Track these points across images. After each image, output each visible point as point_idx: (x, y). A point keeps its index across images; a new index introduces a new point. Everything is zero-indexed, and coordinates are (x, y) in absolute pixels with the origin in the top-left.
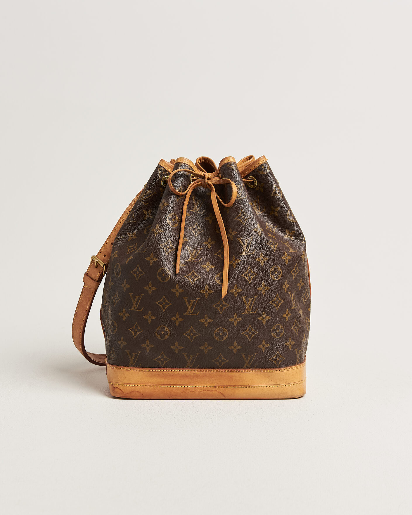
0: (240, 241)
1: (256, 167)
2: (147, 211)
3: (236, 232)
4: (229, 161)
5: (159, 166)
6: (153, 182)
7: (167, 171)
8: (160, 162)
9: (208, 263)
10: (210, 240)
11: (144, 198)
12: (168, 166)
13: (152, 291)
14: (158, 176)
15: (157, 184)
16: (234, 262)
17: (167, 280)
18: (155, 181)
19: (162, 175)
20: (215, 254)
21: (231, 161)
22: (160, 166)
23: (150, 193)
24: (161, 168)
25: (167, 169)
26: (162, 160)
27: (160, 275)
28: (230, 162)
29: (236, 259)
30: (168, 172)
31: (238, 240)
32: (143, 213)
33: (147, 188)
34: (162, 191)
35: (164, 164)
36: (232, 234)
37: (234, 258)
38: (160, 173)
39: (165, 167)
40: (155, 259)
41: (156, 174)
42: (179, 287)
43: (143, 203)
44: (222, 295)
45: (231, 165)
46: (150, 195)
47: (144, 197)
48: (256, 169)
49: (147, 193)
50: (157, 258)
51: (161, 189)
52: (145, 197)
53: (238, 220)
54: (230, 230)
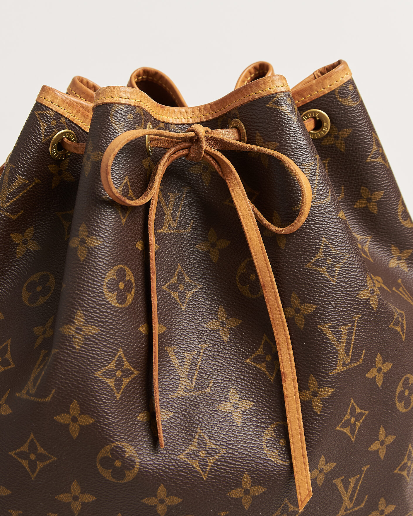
0: (329, 334)
1: (333, 87)
2: (22, 232)
3: (315, 304)
4: (272, 91)
5: (39, 107)
6: (28, 153)
7: (62, 116)
8: (39, 96)
9: (233, 394)
10: (221, 314)
11: (8, 202)
12: (64, 101)
13: (83, 504)
14: (40, 134)
15: (38, 157)
16: (315, 394)
17: (130, 476)
18: (32, 149)
19: (50, 131)
20: (248, 361)
21: (279, 90)
22: (41, 104)
23: (23, 184)
24: (44, 112)
25: (60, 111)
26: (44, 89)
27: (107, 463)
28: (276, 93)
29: (321, 386)
30: (66, 118)
31: (320, 329)
32: (12, 241)
33: (11, 172)
34: (53, 172)
35: (49, 98)
36: (299, 309)
37: (313, 382)
38: (43, 126)
39: (55, 108)
40: (87, 420)
41: (34, 130)
42: (168, 493)
43: (6, 217)
44: (300, 503)
45: (278, 103)
46: (24, 189)
47: (7, 198)
48: (332, 92)
49: (16, 185)
50: (92, 416)
51: (52, 168)
52: (11, 199)
53: (316, 270)
54: (295, 299)
